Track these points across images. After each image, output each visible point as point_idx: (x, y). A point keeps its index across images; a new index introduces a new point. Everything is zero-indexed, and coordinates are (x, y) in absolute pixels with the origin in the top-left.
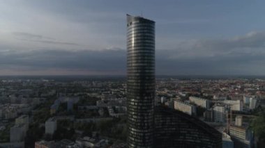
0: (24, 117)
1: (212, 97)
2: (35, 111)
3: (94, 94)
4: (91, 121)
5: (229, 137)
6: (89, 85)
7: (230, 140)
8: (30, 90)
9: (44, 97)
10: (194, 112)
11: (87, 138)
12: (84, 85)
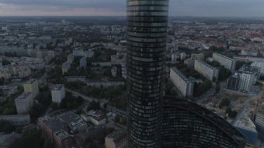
0: (32, 83)
1: (240, 51)
2: (49, 66)
3: (110, 45)
4: (102, 86)
5: (253, 125)
6: (108, 32)
7: (255, 131)
8: (49, 38)
9: (61, 47)
10: (216, 76)
11: (92, 113)
12: (102, 31)
